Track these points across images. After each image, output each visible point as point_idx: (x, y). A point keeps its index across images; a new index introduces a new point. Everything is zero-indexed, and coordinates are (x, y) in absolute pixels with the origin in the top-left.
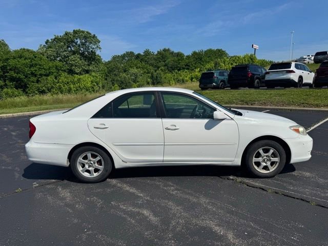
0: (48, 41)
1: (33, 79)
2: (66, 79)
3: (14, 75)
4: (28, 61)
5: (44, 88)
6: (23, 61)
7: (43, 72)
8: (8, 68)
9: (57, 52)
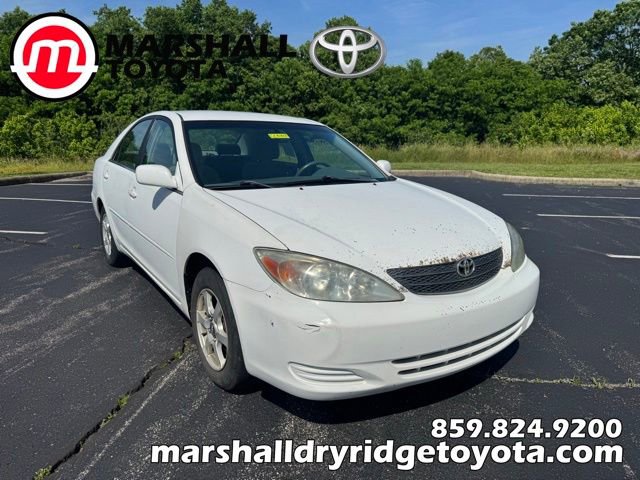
0: (555, 37)
1: (502, 116)
2: (559, 116)
3: (468, 110)
4: (498, 82)
5: (510, 134)
6: (490, 82)
7: (520, 102)
8: (465, 96)
9: (566, 59)
